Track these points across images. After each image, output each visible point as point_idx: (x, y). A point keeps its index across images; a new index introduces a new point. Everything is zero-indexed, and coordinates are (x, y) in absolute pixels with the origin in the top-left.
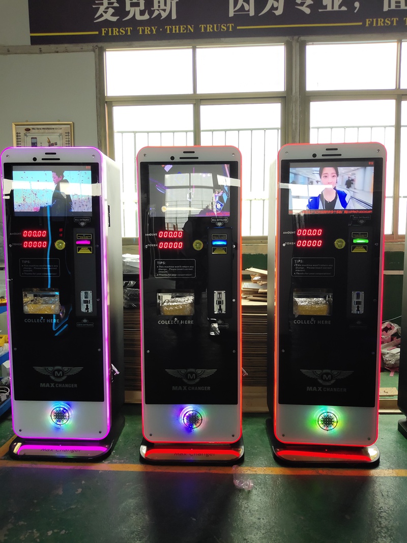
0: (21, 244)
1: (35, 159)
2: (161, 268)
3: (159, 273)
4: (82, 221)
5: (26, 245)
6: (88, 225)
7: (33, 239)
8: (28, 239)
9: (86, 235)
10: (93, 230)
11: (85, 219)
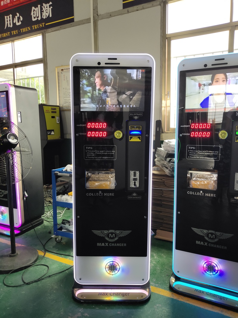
0: (86, 134)
1: (99, 63)
2: (192, 152)
3: (189, 156)
4: (136, 115)
5: (89, 134)
6: (140, 119)
7: (95, 130)
8: (91, 130)
9: (137, 127)
10: (144, 123)
11: (138, 113)
